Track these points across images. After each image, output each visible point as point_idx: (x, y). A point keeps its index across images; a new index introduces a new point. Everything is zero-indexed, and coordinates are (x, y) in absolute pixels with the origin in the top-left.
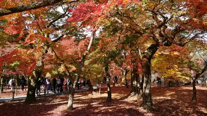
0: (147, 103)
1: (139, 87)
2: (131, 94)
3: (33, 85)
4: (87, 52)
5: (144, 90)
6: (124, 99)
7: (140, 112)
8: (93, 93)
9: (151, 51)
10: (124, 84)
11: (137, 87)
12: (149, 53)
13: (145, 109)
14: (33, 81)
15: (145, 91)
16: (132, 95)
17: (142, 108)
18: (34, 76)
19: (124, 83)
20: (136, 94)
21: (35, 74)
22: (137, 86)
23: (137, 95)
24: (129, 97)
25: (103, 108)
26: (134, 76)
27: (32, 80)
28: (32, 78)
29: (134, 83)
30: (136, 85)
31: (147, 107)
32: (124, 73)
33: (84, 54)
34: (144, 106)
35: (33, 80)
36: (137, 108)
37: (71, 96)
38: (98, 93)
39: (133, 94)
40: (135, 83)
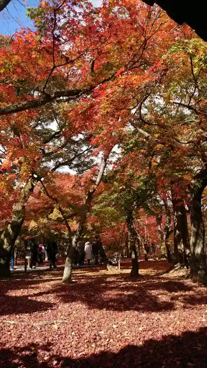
0: (199, 272)
1: (189, 254)
2: (175, 266)
3: (8, 249)
4: (95, 186)
5: (192, 248)
6: (161, 275)
7: (185, 284)
8: (108, 267)
9: (201, 181)
10: (165, 257)
11: (185, 254)
12: (197, 184)
13: (194, 282)
14: (8, 242)
15: (194, 250)
16: (176, 268)
17: (189, 280)
18: (9, 233)
19: (164, 255)
20: (183, 266)
21: (10, 230)
22: (185, 252)
23: (185, 267)
24: (171, 272)
25: (124, 283)
26: (179, 235)
27: (5, 240)
28: (5, 236)
29: (179, 247)
30: (183, 250)
31: (198, 278)
32: (165, 237)
33: (90, 190)
34: (194, 277)
35: (7, 239)
36: (181, 281)
37: (68, 261)
38: (116, 267)
39: (178, 265)
40: (181, 247)
